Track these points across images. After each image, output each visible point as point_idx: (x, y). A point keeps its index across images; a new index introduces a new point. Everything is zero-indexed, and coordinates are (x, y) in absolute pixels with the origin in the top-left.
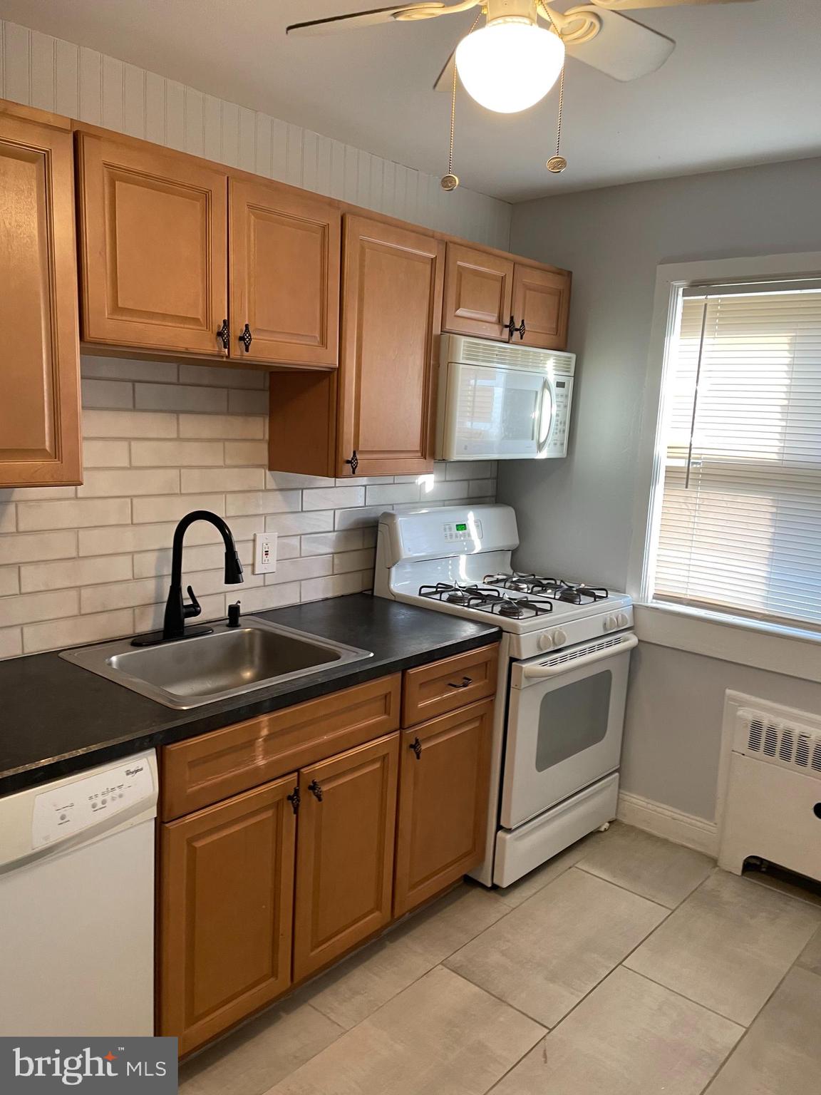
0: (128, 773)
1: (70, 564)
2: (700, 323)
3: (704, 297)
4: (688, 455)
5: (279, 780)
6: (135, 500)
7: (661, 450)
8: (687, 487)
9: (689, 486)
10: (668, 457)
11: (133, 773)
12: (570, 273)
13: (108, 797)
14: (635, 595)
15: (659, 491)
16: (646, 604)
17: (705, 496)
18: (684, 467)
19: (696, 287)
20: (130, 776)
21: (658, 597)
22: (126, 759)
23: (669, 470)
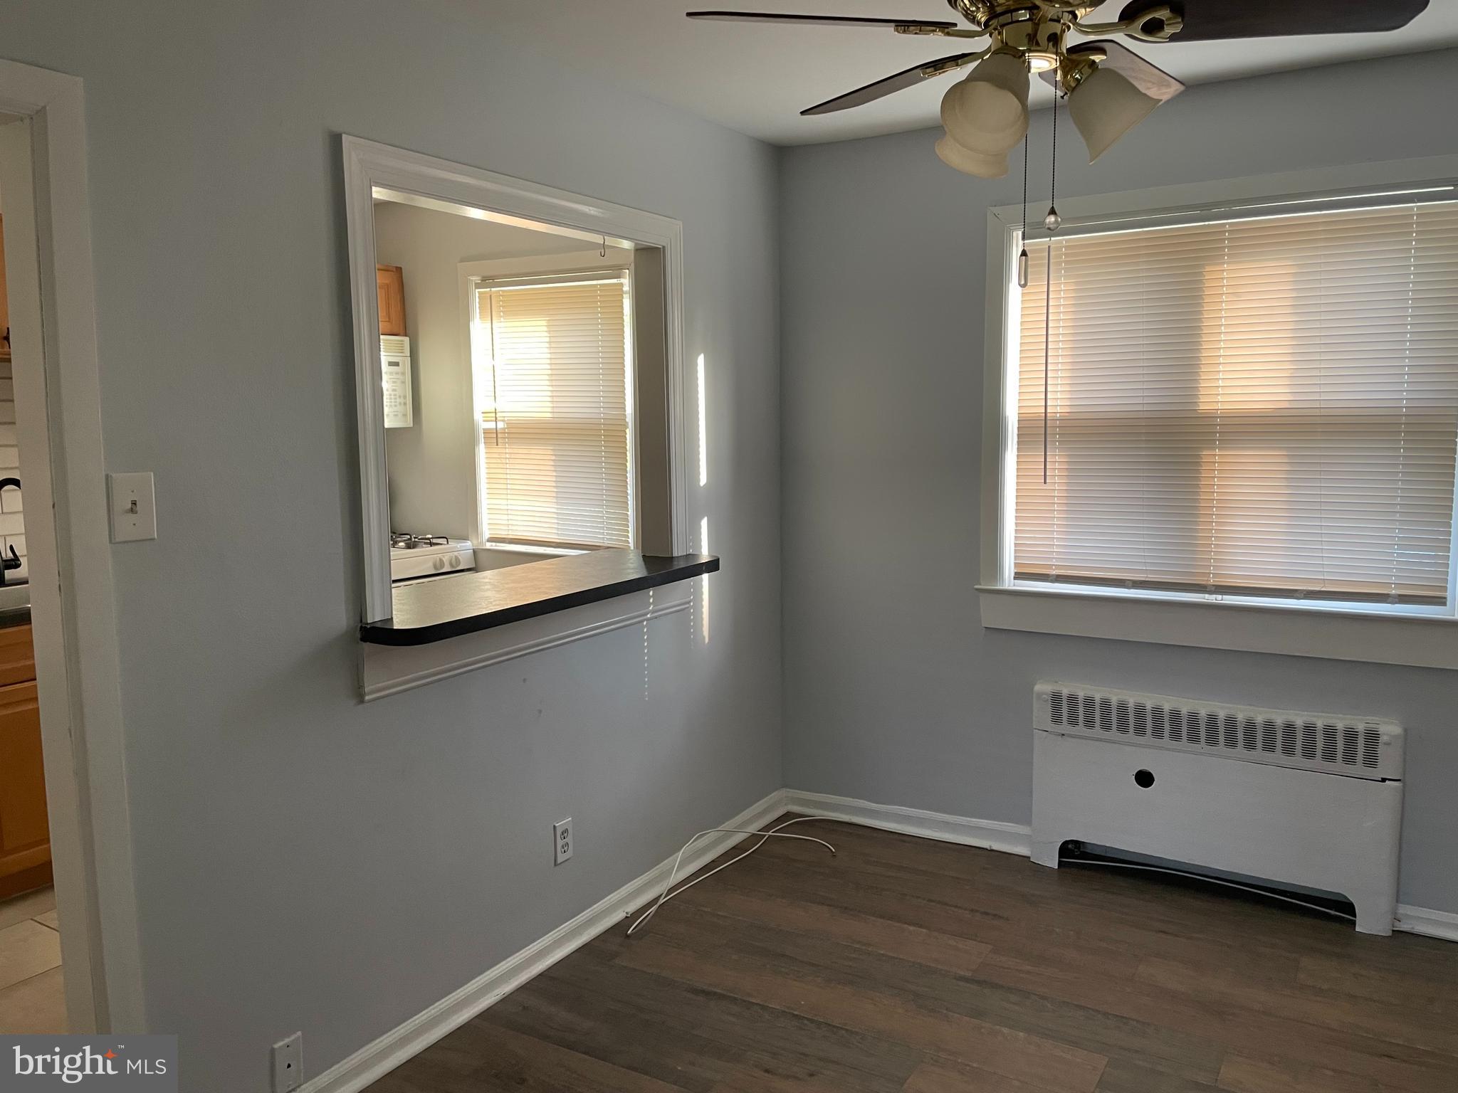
2: (489, 311)
3: (489, 289)
4: (494, 419)
7: (478, 416)
8: (497, 445)
9: (499, 444)
10: (484, 421)
12: (399, 270)
14: (475, 542)
15: (482, 451)
16: (484, 547)
17: (511, 451)
18: (493, 429)
19: (487, 281)
21: (491, 540)
23: (486, 432)
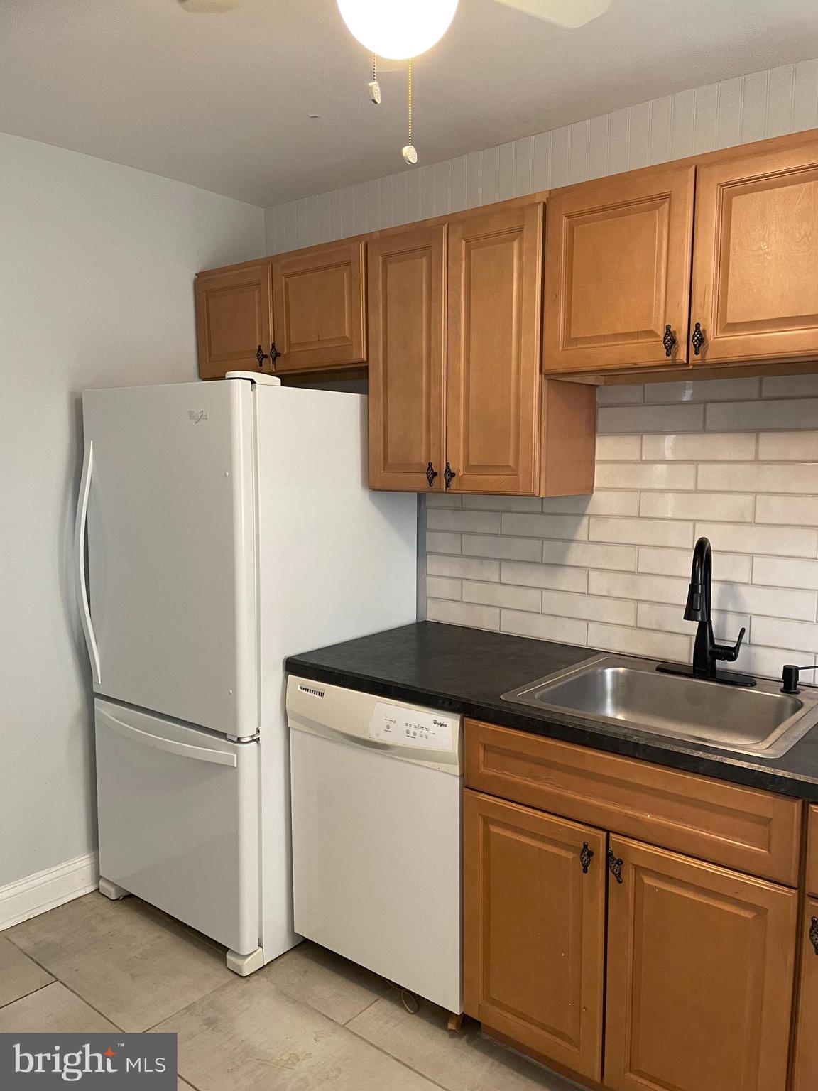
0: (435, 722)
1: (628, 576)
5: (580, 826)
6: (698, 525)
11: (439, 724)
13: (418, 732)
20: (436, 725)
22: (437, 711)
